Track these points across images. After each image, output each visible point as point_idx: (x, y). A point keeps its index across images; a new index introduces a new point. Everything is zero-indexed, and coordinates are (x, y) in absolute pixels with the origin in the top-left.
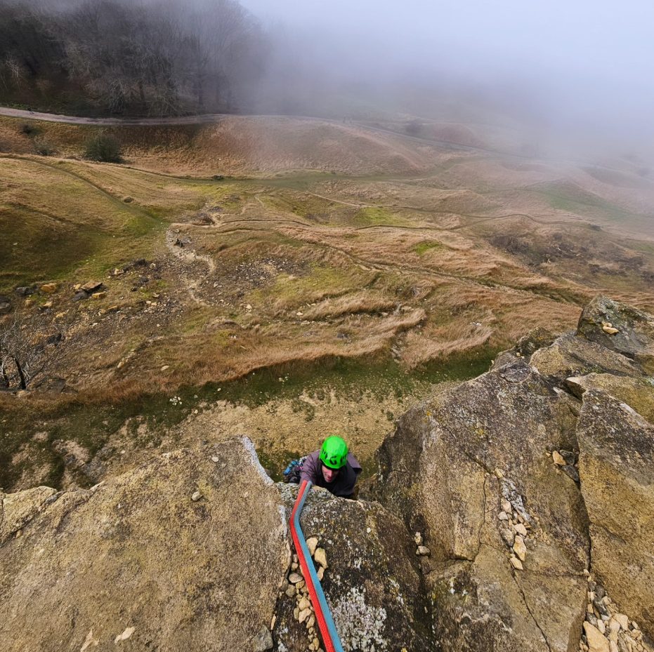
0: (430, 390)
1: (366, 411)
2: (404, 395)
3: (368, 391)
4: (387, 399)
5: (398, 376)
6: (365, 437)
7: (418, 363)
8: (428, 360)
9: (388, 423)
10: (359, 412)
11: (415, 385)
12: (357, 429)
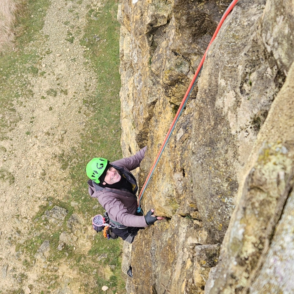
0: (47, 36)
1: (35, 115)
2: (38, 66)
3: (14, 102)
4: (33, 86)
5: (15, 61)
6: (60, 128)
7: (12, 30)
8: (14, 18)
9: (57, 98)
10: (32, 122)
11: (34, 48)
12: (48, 134)
